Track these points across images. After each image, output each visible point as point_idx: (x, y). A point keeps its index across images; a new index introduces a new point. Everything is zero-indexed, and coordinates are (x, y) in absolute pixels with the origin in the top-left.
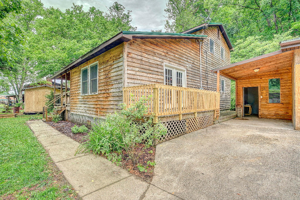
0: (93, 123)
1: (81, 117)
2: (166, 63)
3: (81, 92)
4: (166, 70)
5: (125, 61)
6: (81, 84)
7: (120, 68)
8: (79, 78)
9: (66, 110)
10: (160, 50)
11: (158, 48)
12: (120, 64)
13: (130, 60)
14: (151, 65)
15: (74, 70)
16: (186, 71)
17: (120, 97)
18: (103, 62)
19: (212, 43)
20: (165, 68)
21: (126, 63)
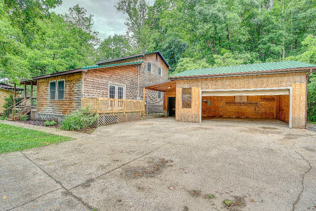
0: (59, 119)
1: (48, 116)
2: (110, 82)
3: (49, 98)
4: (110, 86)
5: (83, 83)
6: (49, 91)
7: (80, 87)
8: (47, 88)
9: (32, 112)
10: (105, 75)
11: (104, 74)
12: (80, 84)
13: (86, 82)
14: (99, 84)
15: (41, 81)
16: (126, 87)
17: (79, 103)
18: (68, 81)
19: (149, 65)
20: (109, 85)
21: (83, 85)
